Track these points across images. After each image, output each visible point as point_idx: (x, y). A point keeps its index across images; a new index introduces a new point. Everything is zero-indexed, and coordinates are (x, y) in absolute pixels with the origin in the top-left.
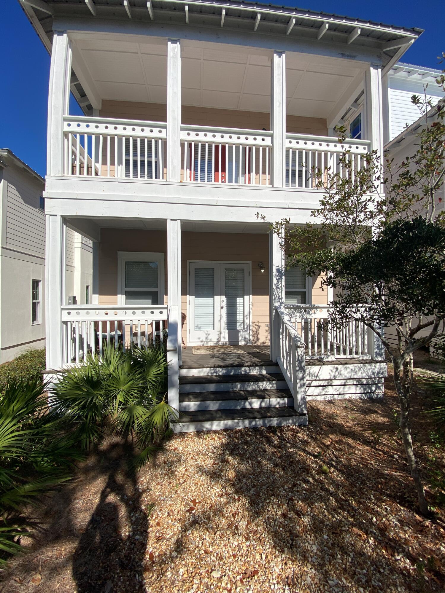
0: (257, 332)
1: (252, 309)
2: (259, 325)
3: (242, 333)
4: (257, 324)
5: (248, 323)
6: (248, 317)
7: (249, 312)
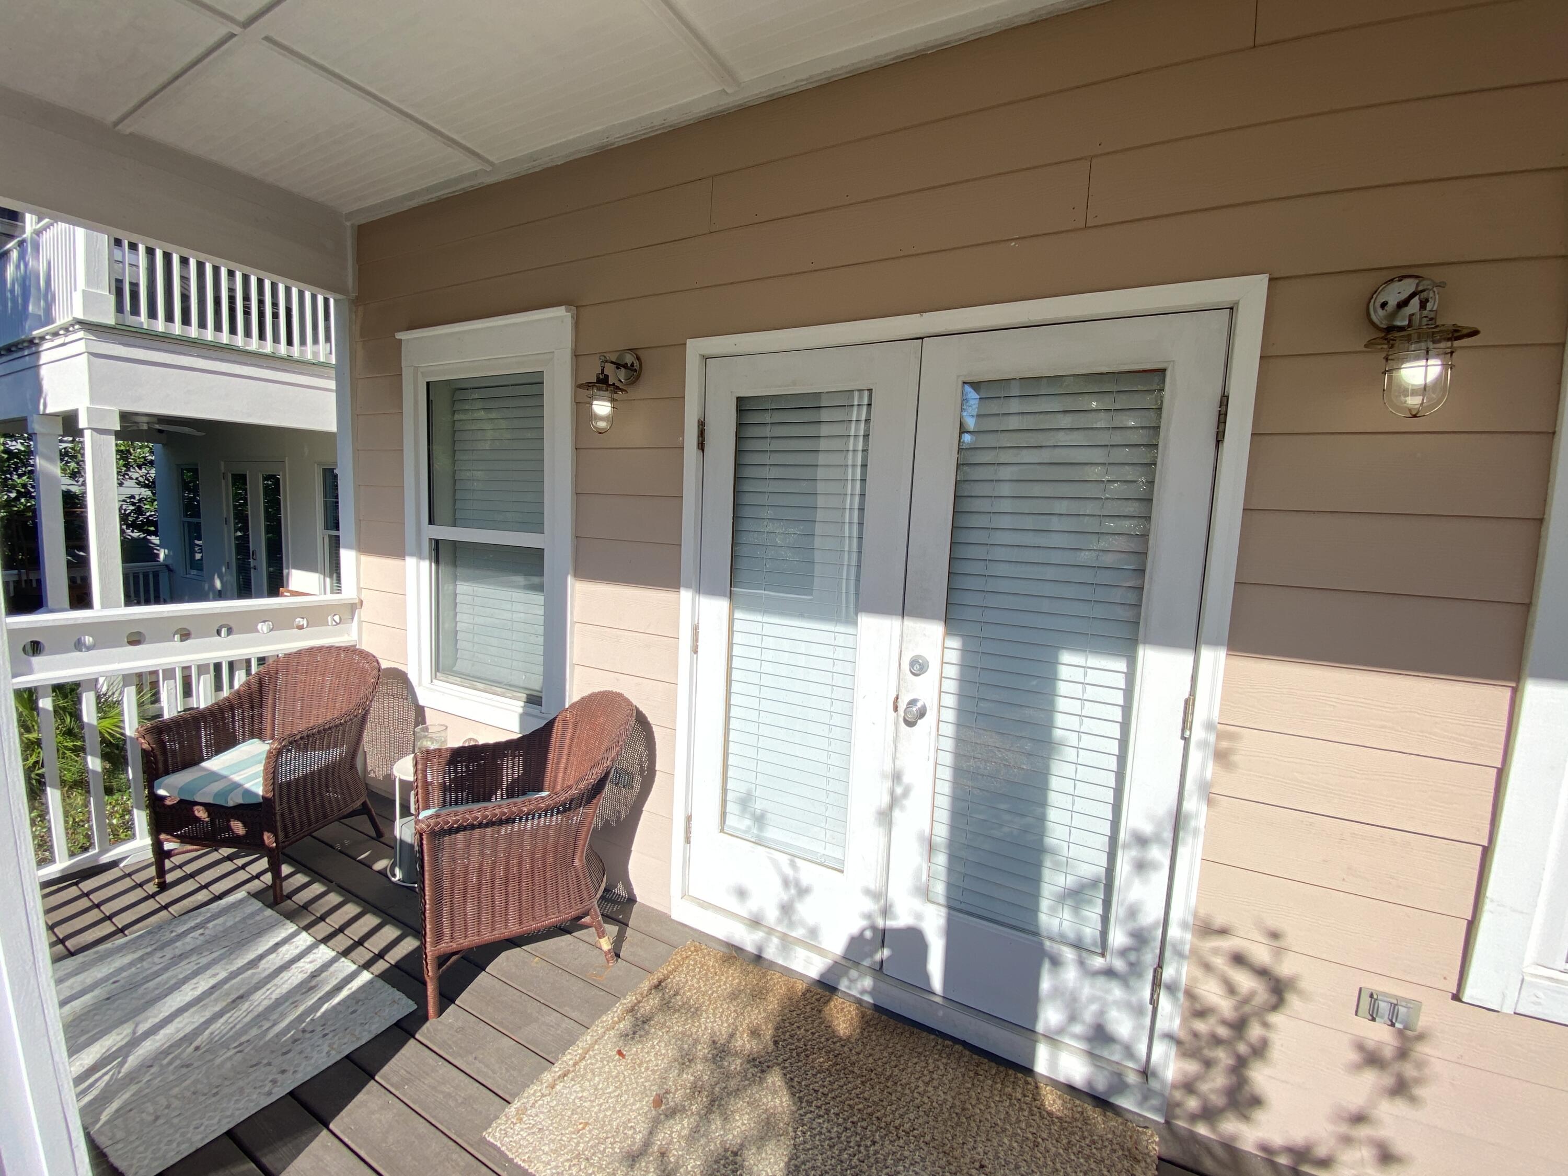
0: (1239, 1026)
1: (1209, 796)
2: (1285, 968)
3: (1070, 974)
4: (1261, 954)
5: (1152, 914)
6: (1159, 854)
7: (1178, 820)
